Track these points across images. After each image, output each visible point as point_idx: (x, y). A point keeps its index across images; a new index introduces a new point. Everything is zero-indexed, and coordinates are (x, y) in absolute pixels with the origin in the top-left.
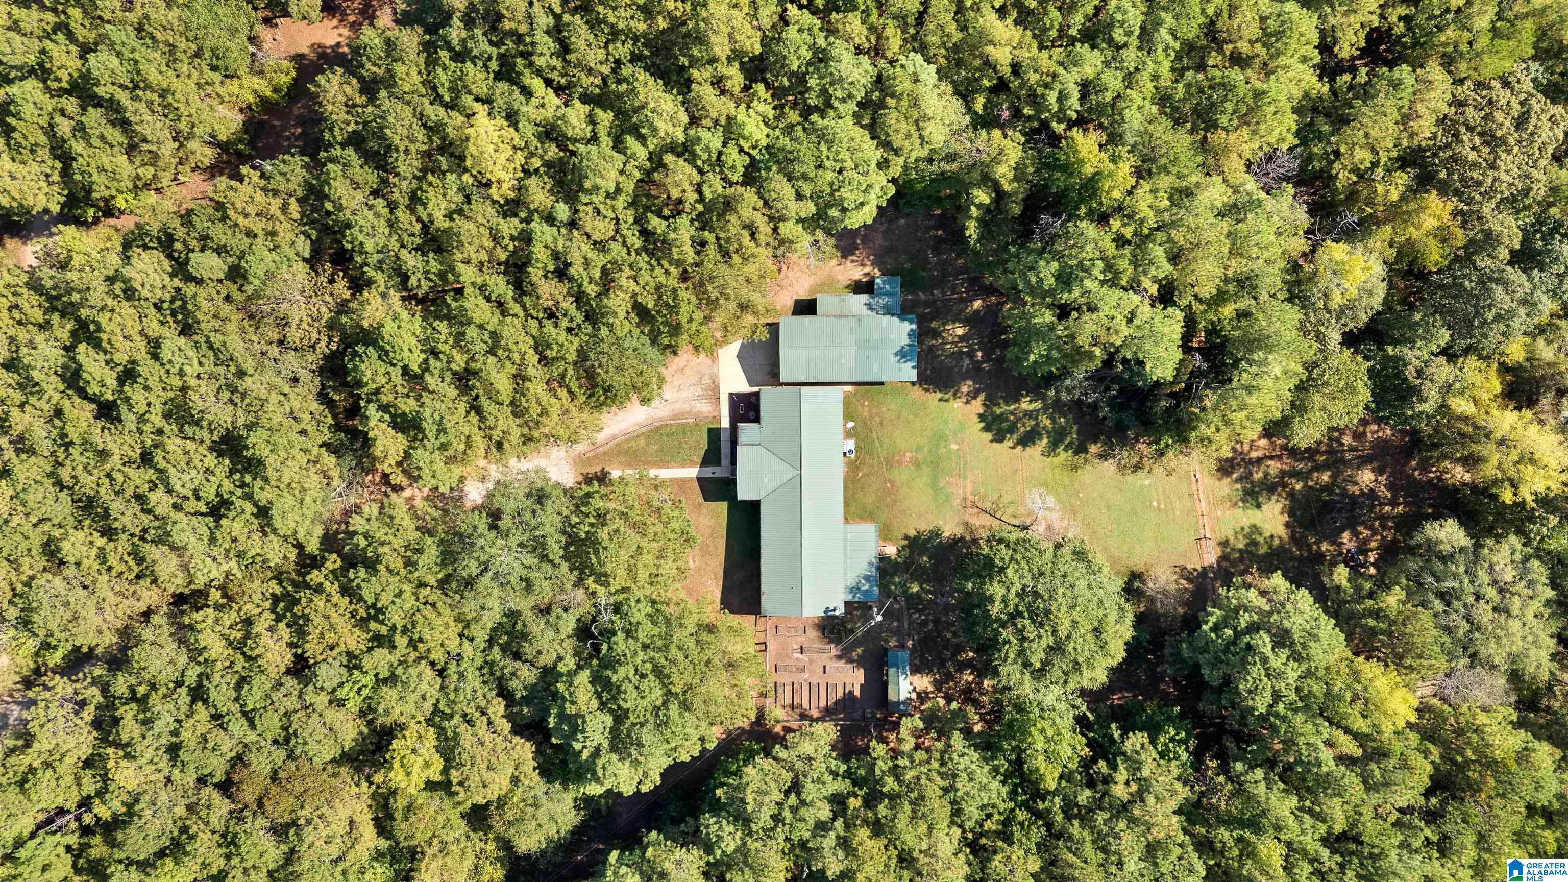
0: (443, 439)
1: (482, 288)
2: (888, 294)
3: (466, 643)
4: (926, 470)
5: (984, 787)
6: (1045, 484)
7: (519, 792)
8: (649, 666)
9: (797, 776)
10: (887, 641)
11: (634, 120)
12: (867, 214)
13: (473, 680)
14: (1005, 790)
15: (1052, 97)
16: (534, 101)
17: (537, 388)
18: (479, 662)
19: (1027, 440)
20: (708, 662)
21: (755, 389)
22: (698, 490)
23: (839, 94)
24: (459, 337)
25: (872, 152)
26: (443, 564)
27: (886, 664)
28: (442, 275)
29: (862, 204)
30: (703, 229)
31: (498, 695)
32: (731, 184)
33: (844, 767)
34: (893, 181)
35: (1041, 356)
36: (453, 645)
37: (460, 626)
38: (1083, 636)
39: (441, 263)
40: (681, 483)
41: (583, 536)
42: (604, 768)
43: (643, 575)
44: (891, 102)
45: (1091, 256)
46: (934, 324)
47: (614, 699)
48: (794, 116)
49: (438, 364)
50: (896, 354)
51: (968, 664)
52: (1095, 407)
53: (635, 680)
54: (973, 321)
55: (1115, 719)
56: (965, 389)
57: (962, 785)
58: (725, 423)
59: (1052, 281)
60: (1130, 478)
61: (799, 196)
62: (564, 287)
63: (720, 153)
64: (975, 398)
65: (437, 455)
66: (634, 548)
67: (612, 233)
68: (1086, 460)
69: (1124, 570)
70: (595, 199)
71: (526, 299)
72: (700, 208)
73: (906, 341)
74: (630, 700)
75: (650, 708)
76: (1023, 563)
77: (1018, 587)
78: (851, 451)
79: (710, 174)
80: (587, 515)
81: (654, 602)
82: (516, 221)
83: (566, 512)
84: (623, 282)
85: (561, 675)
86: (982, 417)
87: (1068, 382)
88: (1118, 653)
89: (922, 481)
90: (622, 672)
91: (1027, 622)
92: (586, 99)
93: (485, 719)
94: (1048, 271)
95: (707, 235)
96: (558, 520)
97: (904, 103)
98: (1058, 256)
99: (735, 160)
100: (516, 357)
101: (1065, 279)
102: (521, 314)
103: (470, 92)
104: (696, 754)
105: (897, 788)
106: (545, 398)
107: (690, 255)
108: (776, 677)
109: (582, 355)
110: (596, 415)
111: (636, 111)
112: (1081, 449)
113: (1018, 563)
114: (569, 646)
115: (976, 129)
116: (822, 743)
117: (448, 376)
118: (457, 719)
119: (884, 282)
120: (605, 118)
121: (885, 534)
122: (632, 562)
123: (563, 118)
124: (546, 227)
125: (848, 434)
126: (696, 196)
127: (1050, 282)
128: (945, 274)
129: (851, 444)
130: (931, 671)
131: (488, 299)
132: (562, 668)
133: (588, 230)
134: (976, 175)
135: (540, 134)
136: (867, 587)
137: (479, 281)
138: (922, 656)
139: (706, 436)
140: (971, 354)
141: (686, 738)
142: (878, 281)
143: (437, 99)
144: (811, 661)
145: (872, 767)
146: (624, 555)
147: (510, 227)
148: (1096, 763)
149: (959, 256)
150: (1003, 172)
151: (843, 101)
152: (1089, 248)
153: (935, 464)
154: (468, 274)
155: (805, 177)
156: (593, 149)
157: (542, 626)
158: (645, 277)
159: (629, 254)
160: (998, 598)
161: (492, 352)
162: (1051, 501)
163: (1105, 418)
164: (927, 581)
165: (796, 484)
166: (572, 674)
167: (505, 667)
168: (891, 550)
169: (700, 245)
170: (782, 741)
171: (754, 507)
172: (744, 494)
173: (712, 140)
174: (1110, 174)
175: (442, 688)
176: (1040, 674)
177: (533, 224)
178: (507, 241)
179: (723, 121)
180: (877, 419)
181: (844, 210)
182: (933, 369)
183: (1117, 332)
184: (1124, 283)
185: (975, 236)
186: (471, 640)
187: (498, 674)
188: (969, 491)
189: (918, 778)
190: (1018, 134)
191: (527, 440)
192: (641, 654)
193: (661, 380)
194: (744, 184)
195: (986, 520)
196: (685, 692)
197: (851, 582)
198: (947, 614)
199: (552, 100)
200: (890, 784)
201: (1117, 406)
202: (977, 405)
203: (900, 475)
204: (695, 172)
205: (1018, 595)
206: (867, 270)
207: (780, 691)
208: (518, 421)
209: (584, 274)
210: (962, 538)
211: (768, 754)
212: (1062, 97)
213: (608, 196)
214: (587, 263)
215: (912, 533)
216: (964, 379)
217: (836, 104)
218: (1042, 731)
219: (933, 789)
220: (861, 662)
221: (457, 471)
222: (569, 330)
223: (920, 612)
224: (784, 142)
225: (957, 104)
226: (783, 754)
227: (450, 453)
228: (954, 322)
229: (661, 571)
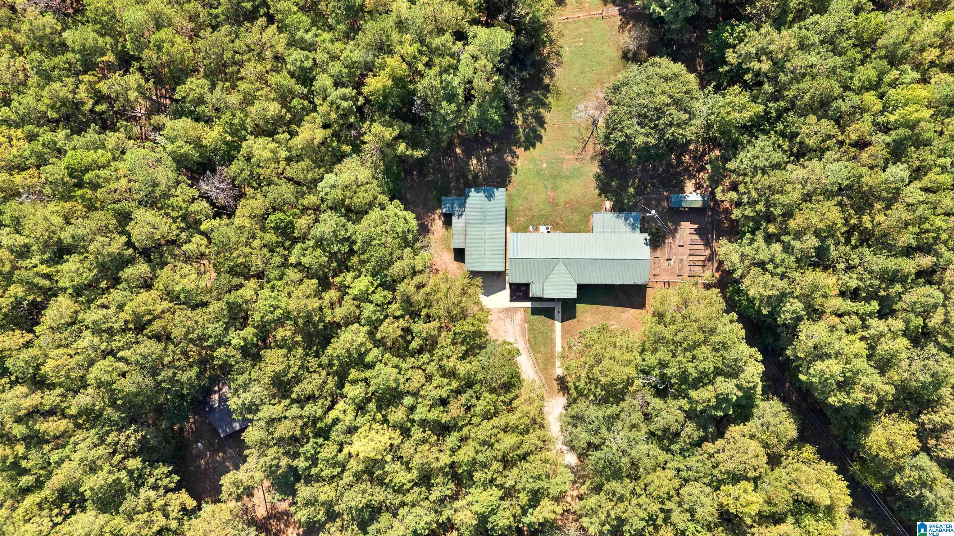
0: (544, 477)
1: (453, 451)
2: (452, 205)
3: (669, 465)
4: (558, 183)
5: (762, 150)
6: (569, 110)
7: (758, 435)
8: (687, 354)
9: (753, 264)
10: (664, 207)
11: (356, 356)
12: (410, 216)
13: (692, 461)
14: (762, 137)
15: (345, 104)
16: (342, 416)
17: (512, 419)
18: (681, 458)
19: (541, 121)
20: (684, 317)
21: (508, 286)
22: (569, 322)
23: (343, 233)
24: (484, 466)
25: (375, 214)
26: (621, 478)
27: (678, 208)
28: (445, 475)
29: (405, 220)
30: (419, 316)
31: (701, 446)
32: (394, 298)
33: (748, 235)
34: (391, 200)
35: (496, 112)
36: (670, 473)
37: (658, 469)
38: (671, 88)
39: (438, 475)
40: (565, 332)
41: (603, 393)
42: (749, 382)
43: (629, 356)
44: (347, 201)
45: (439, 82)
46: (470, 177)
47: (707, 375)
48: (354, 260)
49: (499, 479)
50: (490, 200)
51: (679, 158)
52: (522, 80)
53: (696, 362)
54: (468, 154)
55: (716, 69)
56: (509, 159)
57: (760, 163)
58: (528, 305)
59: (453, 105)
60: (565, 59)
61: (401, 258)
62: (452, 401)
63: (377, 305)
64: (515, 153)
65: (553, 481)
66: (612, 362)
67: (420, 371)
68: (553, 86)
69: (621, 63)
70: (401, 381)
71: (460, 424)
72: (407, 317)
73: (482, 194)
74: (709, 366)
75: (714, 353)
76: (624, 124)
77: (638, 127)
78: (547, 228)
79: (388, 311)
80: (590, 390)
81: (643, 351)
82: (413, 430)
83: (587, 403)
84: (451, 365)
85: (691, 407)
86: (527, 149)
87: (509, 96)
88: (679, 67)
89: (565, 185)
90: (691, 370)
91: (661, 121)
92: (340, 385)
93: (716, 455)
94: (447, 108)
95: (423, 313)
96: (592, 407)
97: (348, 194)
98: (438, 102)
99: (380, 296)
100: (495, 431)
101: (451, 97)
102: (469, 427)
103: (336, 456)
104: (741, 326)
105: (763, 203)
106: (518, 414)
107: (434, 324)
108: (685, 275)
109: (492, 391)
110: (525, 384)
111: (350, 355)
112: (547, 89)
113: (623, 127)
114: (671, 402)
115: (361, 151)
116: (731, 248)
117: (506, 473)
118: (716, 472)
119: (445, 207)
120: (353, 374)
121: (598, 208)
122: (620, 363)
123: (353, 400)
124: (418, 411)
125: (536, 230)
126: (401, 320)
127: (453, 107)
128: (440, 171)
129: (543, 228)
130: (683, 181)
131: (460, 447)
132: (687, 407)
133: (419, 385)
134: (388, 151)
135: (362, 413)
136: (632, 220)
137: (448, 452)
138: (674, 186)
139: (536, 317)
140: (488, 155)
141: (732, 331)
142: (444, 211)
143: (340, 475)
144: (676, 254)
145: (747, 218)
146: (617, 368)
147: (417, 433)
148: (746, 81)
149: (431, 162)
150: (389, 134)
151: (346, 230)
152: (434, 83)
153: (555, 177)
154: (445, 459)
155: (391, 254)
156: (373, 382)
157: (659, 419)
158: (447, 352)
159: (433, 361)
160: (646, 139)
161: (491, 445)
162: (581, 107)
163: (529, 74)
164: (627, 182)
165: (567, 261)
166: (691, 401)
167: (684, 442)
168: (608, 204)
169: (429, 318)
170: (730, 273)
171: (581, 287)
172: (573, 294)
173: (368, 310)
174: (392, 70)
175: (696, 480)
176: (692, 115)
177: (416, 419)
178: (425, 435)
179: (357, 303)
180: (527, 212)
181: (409, 231)
182: (497, 178)
183: (485, 66)
184: (455, 62)
185: (422, 152)
186: (666, 462)
187: (689, 446)
188: (571, 157)
189: (756, 189)
190: (365, 126)
191: (542, 427)
192: (679, 358)
193: (505, 343)
194: (394, 291)
195: (590, 146)
196: (704, 332)
197: (628, 229)
198: (648, 171)
199: (340, 405)
200: (760, 207)
201: (522, 67)
202: (520, 151)
203: (562, 198)
204: (387, 320)
205: (642, 127)
206: (437, 217)
207: (694, 274)
208: (531, 431)
209: (446, 388)
210: (601, 161)
211: (738, 282)
212: (344, 98)
213: (399, 373)
214: (438, 387)
215: (597, 191)
216: (504, 159)
217: (348, 234)
218: (728, 113)
219: (764, 181)
220: (677, 224)
221: (561, 469)
222: (478, 398)
223: (646, 187)
224: (370, 266)
225: (346, 161)
226: (739, 272)
227: (551, 473)
228: (469, 165)
229: (625, 345)
